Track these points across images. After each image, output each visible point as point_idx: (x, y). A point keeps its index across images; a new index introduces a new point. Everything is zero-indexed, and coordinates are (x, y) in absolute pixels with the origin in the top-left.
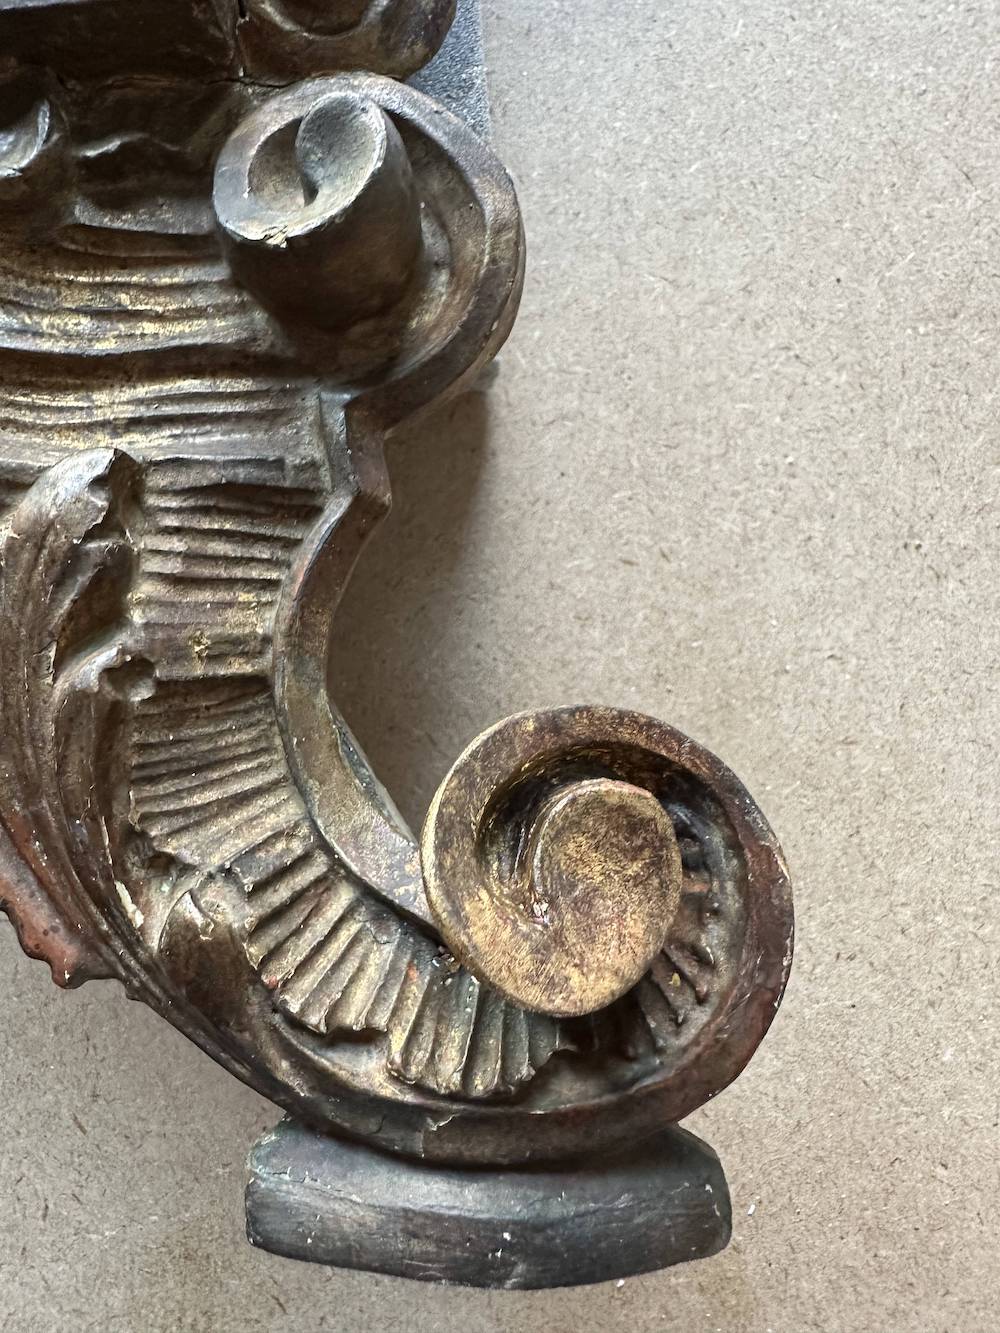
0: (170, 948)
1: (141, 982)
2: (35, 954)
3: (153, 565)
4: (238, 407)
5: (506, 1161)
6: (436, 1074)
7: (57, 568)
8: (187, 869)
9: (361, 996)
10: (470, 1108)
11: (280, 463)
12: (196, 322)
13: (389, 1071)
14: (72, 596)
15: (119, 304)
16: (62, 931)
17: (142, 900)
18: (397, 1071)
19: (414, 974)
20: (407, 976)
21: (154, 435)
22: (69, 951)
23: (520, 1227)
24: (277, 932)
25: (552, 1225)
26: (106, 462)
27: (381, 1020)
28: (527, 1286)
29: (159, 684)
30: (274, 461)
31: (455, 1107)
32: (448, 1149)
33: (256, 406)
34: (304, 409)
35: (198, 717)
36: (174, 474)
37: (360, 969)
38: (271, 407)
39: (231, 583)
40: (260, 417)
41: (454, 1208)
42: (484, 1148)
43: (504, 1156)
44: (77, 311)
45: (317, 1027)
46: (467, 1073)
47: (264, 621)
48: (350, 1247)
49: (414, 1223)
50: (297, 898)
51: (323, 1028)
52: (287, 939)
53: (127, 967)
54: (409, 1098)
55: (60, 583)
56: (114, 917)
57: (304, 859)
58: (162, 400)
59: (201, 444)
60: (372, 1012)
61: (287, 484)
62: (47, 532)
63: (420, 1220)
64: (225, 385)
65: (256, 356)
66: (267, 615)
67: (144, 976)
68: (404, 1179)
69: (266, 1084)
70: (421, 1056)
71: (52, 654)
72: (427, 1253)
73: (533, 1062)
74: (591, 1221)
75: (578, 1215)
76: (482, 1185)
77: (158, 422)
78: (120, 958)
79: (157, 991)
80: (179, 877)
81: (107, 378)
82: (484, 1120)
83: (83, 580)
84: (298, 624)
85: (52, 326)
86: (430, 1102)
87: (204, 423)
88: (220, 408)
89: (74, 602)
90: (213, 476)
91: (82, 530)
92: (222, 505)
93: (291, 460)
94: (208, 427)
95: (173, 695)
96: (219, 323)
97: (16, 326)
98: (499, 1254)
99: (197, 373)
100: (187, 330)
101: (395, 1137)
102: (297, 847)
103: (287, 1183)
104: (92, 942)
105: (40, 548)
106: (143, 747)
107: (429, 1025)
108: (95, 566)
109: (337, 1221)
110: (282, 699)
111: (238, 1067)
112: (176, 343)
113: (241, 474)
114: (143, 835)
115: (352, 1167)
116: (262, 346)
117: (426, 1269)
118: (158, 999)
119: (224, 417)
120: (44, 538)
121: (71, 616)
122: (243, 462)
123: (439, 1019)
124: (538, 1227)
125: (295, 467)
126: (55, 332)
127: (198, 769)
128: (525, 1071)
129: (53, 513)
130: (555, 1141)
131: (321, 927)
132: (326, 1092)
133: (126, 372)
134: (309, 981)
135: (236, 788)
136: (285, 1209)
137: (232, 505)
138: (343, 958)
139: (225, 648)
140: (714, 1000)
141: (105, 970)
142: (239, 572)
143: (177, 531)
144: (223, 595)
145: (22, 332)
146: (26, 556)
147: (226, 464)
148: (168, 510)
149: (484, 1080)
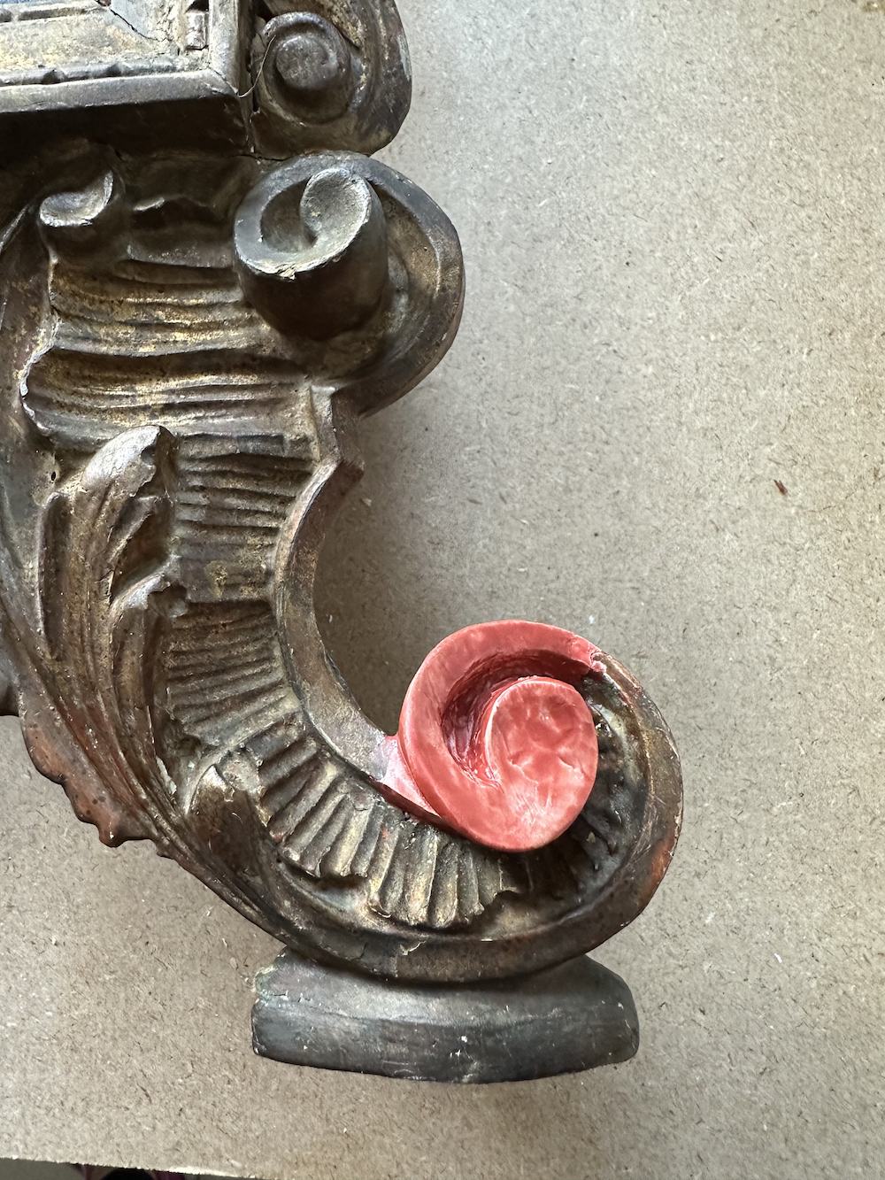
0: (199, 810)
1: (171, 841)
2: (87, 818)
3: (185, 514)
4: (247, 396)
5: (462, 980)
6: (406, 911)
7: (116, 516)
8: (210, 749)
9: (346, 852)
10: (434, 937)
11: (280, 439)
12: (215, 333)
13: (369, 908)
14: (127, 537)
15: (157, 319)
16: (108, 800)
17: (175, 773)
18: (376, 907)
19: (386, 834)
20: (381, 835)
21: (182, 417)
22: (113, 816)
23: (473, 1031)
24: (280, 798)
25: (500, 1030)
26: (154, 436)
27: (362, 869)
28: (482, 1080)
29: (191, 605)
30: (276, 437)
31: (423, 936)
32: (417, 970)
33: (261, 395)
34: (297, 399)
35: (217, 632)
36: (201, 446)
37: (344, 830)
38: (272, 396)
39: (241, 529)
40: (263, 404)
41: (420, 1018)
42: (446, 968)
43: (461, 976)
44: (125, 324)
45: (313, 872)
46: (432, 908)
47: (266, 559)
48: (338, 1051)
49: (389, 1031)
50: (295, 773)
51: (318, 874)
52: (288, 804)
53: (160, 829)
54: (386, 929)
55: (119, 526)
56: (152, 787)
57: (299, 744)
58: (187, 391)
59: (217, 423)
60: (354, 863)
61: (285, 454)
62: (109, 488)
63: (395, 1028)
64: (237, 380)
65: (261, 358)
66: (269, 555)
67: (174, 836)
68: (380, 997)
69: (273, 922)
70: (394, 896)
71: (110, 581)
72: (401, 1054)
73: (482, 900)
74: (530, 1028)
75: (519, 1023)
76: (444, 1000)
77: (186, 407)
78: (155, 821)
79: (183, 847)
80: (203, 756)
81: (147, 373)
82: (445, 946)
83: (135, 525)
84: (294, 561)
85: (108, 335)
86: (403, 932)
87: (221, 409)
88: (234, 397)
89: (128, 541)
90: (230, 447)
91: (136, 486)
92: (236, 470)
93: (288, 436)
94: (224, 411)
95: (201, 614)
96: (232, 334)
97: (80, 334)
98: (458, 1054)
99: (216, 370)
100: (209, 338)
101: (373, 961)
102: (294, 734)
103: (286, 1002)
104: (133, 808)
105: (104, 499)
106: (177, 654)
107: (399, 873)
108: (146, 514)
109: (327, 1030)
110: (283, 618)
111: (247, 909)
112: (200, 348)
113: (251, 446)
114: (176, 722)
115: (339, 989)
116: (267, 352)
117: (399, 1067)
118: (185, 855)
119: (237, 404)
120: (106, 493)
121: (125, 552)
122: (252, 438)
123: (407, 869)
124: (490, 1031)
125: (291, 441)
126: (109, 339)
127: (217, 673)
128: (477, 908)
129: (115, 474)
130: (501, 964)
131: (314, 796)
132: (320, 925)
133: (162, 370)
134: (306, 838)
135: (245, 687)
136: (286, 1024)
137: (243, 471)
138: (330, 822)
139: (240, 579)
140: (623, 851)
141: (140, 832)
142: (247, 521)
143: (202, 489)
144: (235, 538)
145: (86, 338)
146: (92, 507)
147: (239, 439)
148: (195, 473)
149: (446, 914)
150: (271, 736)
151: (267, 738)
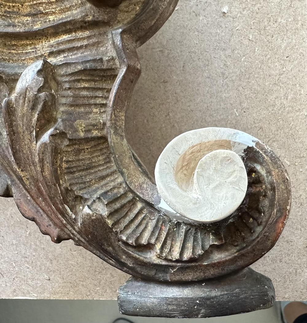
1: (78, 238)
2: (45, 233)
3: (63, 101)
4: (85, 42)
5: (196, 280)
6: (171, 255)
7: (31, 104)
8: (86, 200)
9: (146, 235)
10: (183, 264)
11: (101, 60)
12: (67, 13)
13: (156, 256)
14: (37, 113)
15: (40, 11)
16: (52, 226)
17: (74, 211)
18: (159, 255)
19: (163, 228)
20: (161, 228)
21: (58, 58)
22: (55, 231)
23: (201, 299)
24: (117, 217)
25: (212, 298)
26: (41, 64)
27: (153, 241)
28: (205, 316)
29: (70, 140)
30: (99, 59)
31: (178, 264)
32: (177, 278)
33: (91, 41)
34: (108, 39)
35: (84, 152)
36: (66, 69)
37: (146, 227)
38: (96, 41)
39: (90, 105)
40: (93, 45)
41: (181, 295)
42: (189, 276)
43: (196, 279)
44: (26, 16)
45: (132, 243)
46: (181, 253)
47: (103, 118)
48: (150, 310)
49: (169, 301)
50: (123, 207)
51: (134, 244)
52: (120, 219)
53: (73, 234)
54: (164, 263)
55: (33, 108)
56: (66, 217)
57: (125, 194)
58: (58, 44)
59: (72, 57)
60: (150, 239)
61: (105, 67)
62: (26, 91)
63: (171, 300)
64: (80, 34)
65: (88, 22)
66: (104, 116)
67: (79, 236)
68: (165, 290)
69: (121, 265)
70: (166, 250)
71: (34, 133)
72: (174, 309)
73: (203, 249)
75: (221, 295)
76: (190, 288)
77: (59, 52)
78: (70, 231)
79: (83, 240)
80: (84, 203)
81: (40, 39)
82: (188, 267)
83: (40, 107)
84: (113, 116)
85: (19, 22)
86: (170, 264)
87: (74, 51)
88: (79, 44)
89: (38, 114)
90: (79, 67)
91: (37, 89)
92: (83, 78)
93: (105, 58)
94: (76, 52)
95: (75, 144)
96: (74, 12)
97: (7, 24)
98: (196, 307)
99: (69, 32)
100: (64, 16)
101: (160, 276)
102: (122, 191)
103: (129, 294)
104: (61, 227)
105: (25, 98)
106: (67, 162)
107: (169, 242)
108: (43, 101)
109: (145, 303)
110: (111, 142)
111: (111, 261)
112: (60, 22)
113: (88, 65)
114: (71, 190)
115: (149, 288)
116: (90, 18)
117: (173, 314)
118: (84, 243)
119: (81, 47)
120: (26, 95)
121: (38, 120)
122: (88, 61)
123: (172, 240)
124: (208, 299)
125: (107, 60)
126: (20, 24)
127: (87, 169)
128: (200, 252)
129: (27, 85)
130: (212, 273)
131: (132, 215)
132: (138, 264)
133: (46, 36)
134: (129, 231)
135: (100, 174)
136: (130, 302)
137: (87, 78)
138: (140, 224)
139: (91, 127)
140: (264, 223)
142: (92, 101)
143: (70, 88)
144: (88, 109)
145: (9, 25)
146: (21, 101)
147: (82, 63)
148: (66, 82)
149: (187, 255)
150: (112, 192)
151: (110, 193)
